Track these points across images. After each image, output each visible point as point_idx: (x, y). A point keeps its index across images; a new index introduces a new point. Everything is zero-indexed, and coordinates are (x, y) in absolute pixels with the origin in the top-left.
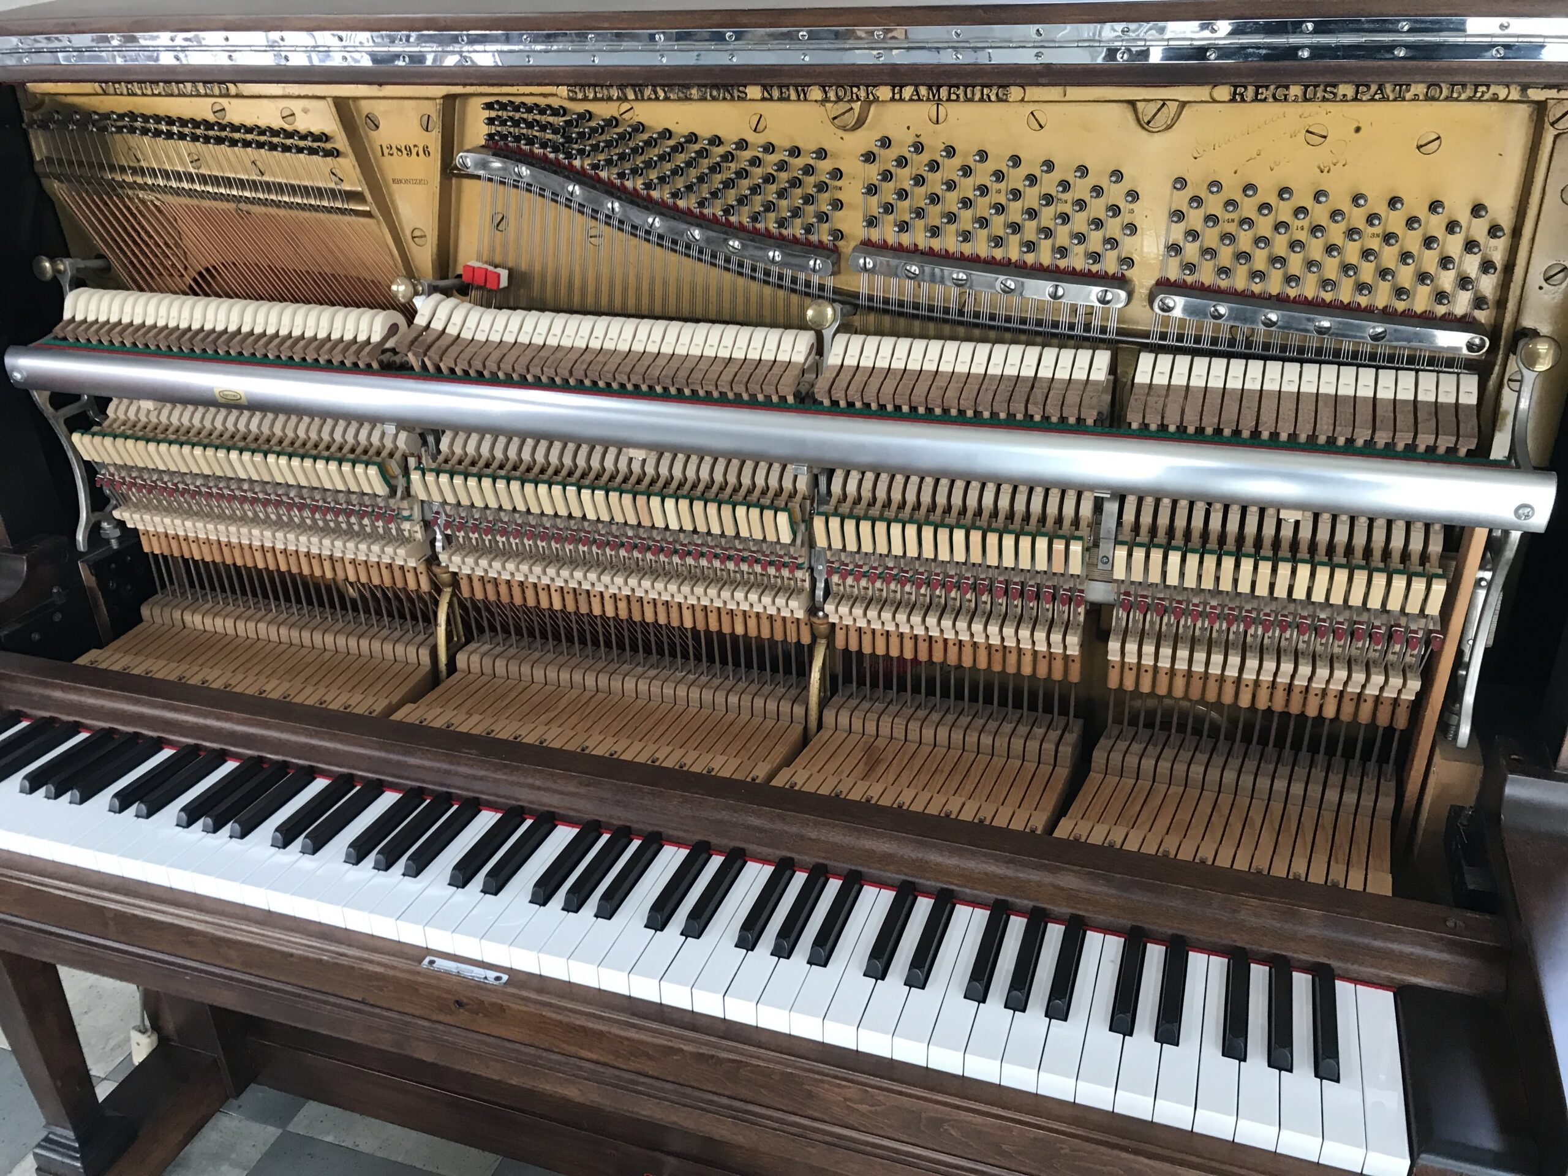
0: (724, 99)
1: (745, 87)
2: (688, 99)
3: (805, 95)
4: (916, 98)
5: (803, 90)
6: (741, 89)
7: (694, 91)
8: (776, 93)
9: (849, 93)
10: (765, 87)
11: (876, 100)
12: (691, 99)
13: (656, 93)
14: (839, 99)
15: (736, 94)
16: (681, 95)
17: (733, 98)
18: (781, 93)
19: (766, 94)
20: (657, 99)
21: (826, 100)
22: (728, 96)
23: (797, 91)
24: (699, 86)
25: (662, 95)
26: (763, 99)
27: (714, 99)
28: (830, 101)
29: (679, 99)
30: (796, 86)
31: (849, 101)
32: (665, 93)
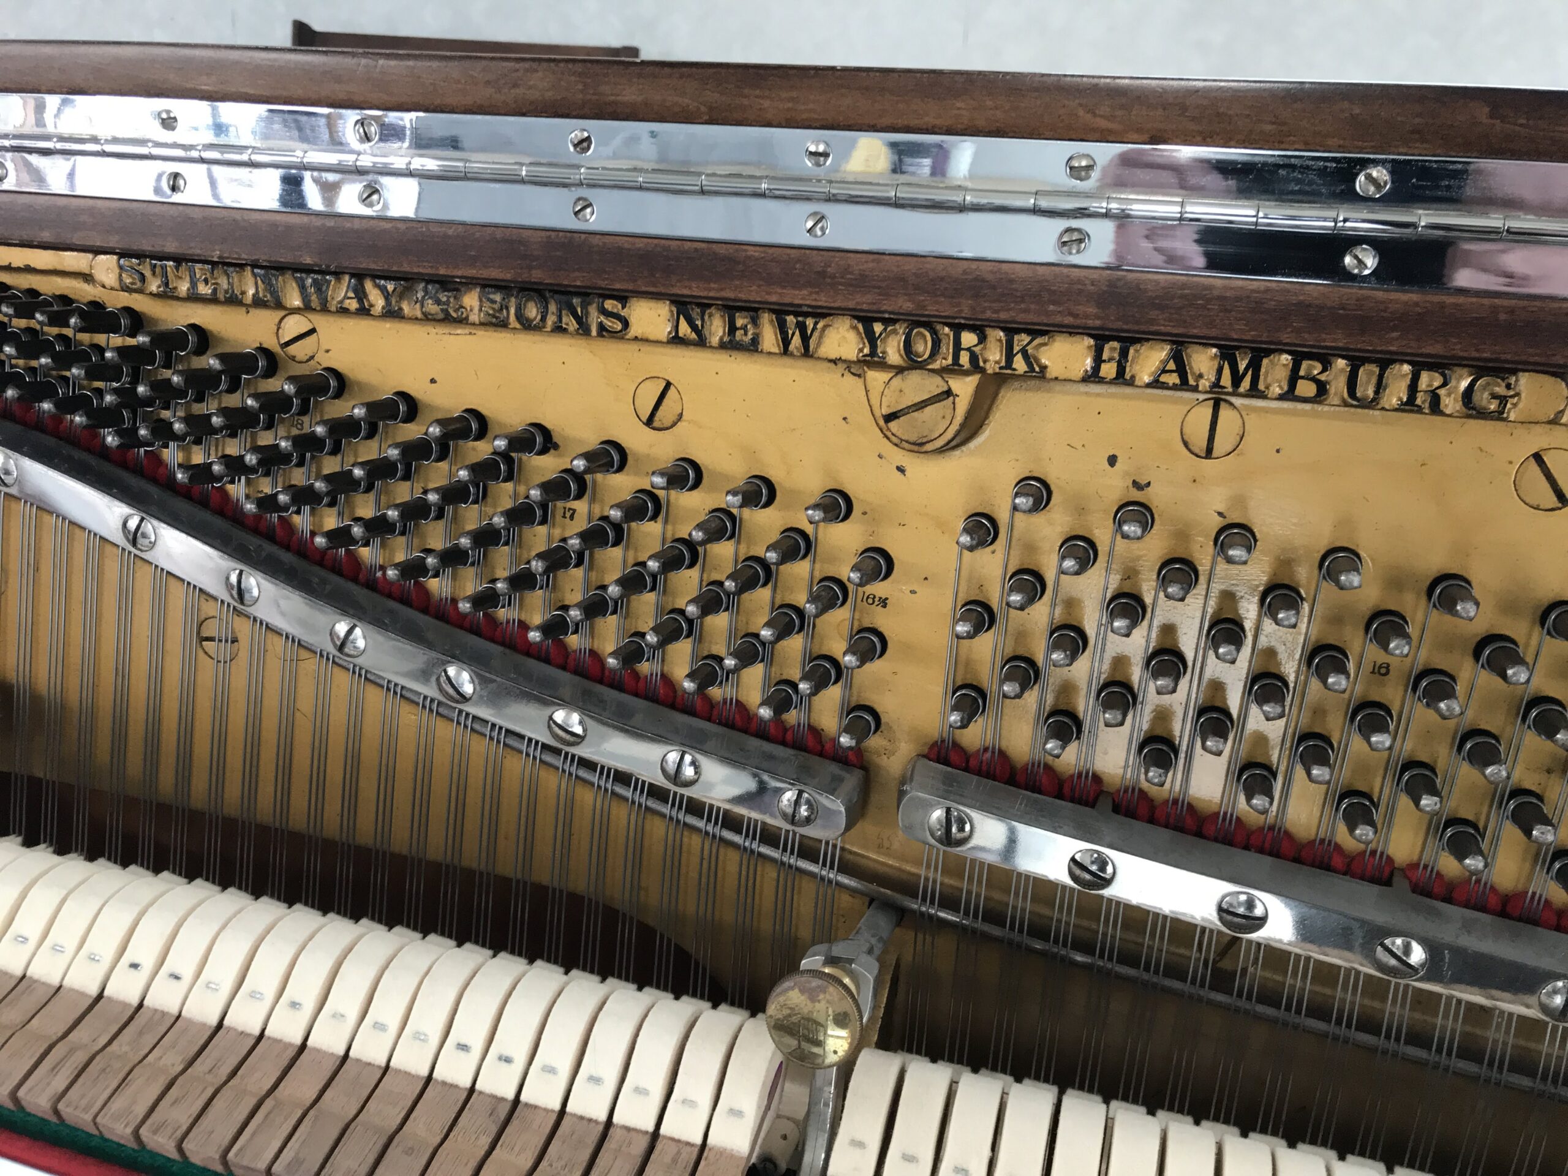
0: (559, 329)
1: (623, 299)
2: (452, 319)
3: (805, 339)
4: (1173, 379)
5: (802, 327)
6: (609, 305)
7: (471, 300)
8: (717, 328)
9: (947, 348)
10: (682, 306)
11: (1038, 374)
12: (462, 321)
13: (360, 294)
14: (912, 363)
15: (594, 318)
16: (431, 307)
17: (584, 330)
18: (732, 329)
19: (684, 329)
20: (364, 311)
21: (873, 360)
22: (571, 323)
23: (782, 327)
24: (487, 285)
25: (377, 301)
26: (676, 340)
27: (527, 326)
28: (882, 365)
29: (428, 318)
30: (780, 313)
31: (943, 372)
32: (387, 296)
